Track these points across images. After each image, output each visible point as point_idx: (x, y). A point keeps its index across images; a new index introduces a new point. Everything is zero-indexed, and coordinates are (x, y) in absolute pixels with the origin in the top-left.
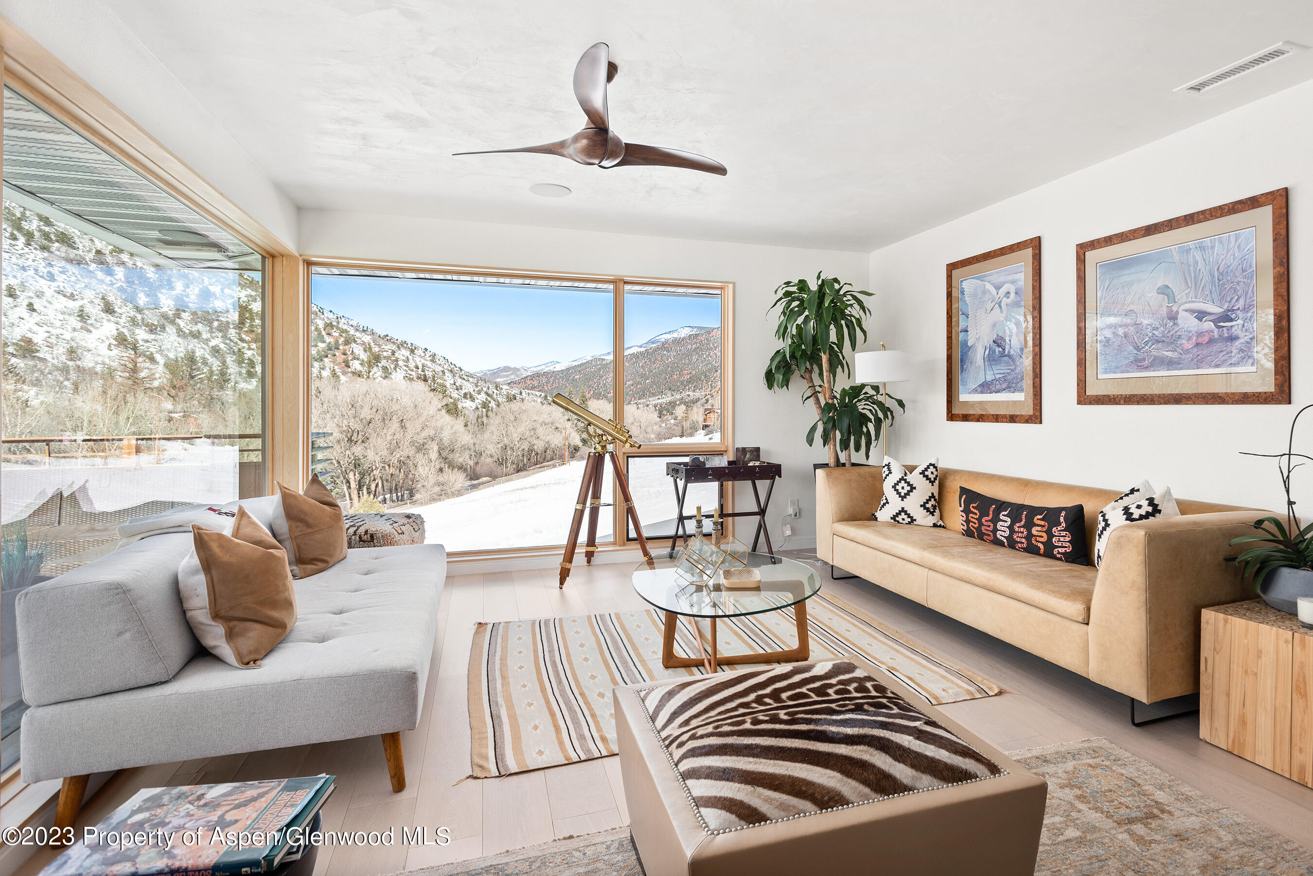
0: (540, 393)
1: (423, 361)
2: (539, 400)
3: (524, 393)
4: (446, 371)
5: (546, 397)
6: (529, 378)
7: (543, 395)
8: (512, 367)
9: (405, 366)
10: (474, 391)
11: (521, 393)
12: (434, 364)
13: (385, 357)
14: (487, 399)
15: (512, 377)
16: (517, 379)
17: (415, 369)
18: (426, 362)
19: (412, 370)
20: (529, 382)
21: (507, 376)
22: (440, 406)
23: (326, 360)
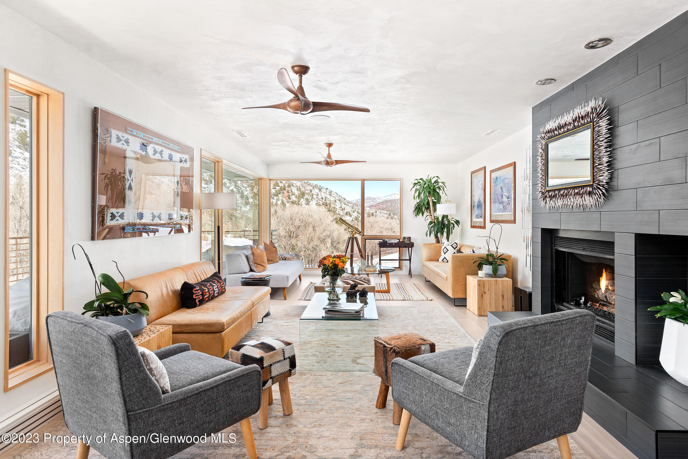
0: (387, 212)
1: (325, 195)
2: (386, 216)
3: (378, 212)
4: (337, 200)
5: (390, 214)
6: (381, 203)
7: (388, 213)
8: (372, 197)
9: (317, 198)
10: (351, 211)
11: (376, 212)
12: (331, 197)
13: (307, 193)
14: (358, 215)
15: (372, 203)
16: (374, 204)
17: (321, 200)
18: (327, 196)
19: (320, 200)
20: (381, 206)
21: (369, 202)
22: (332, 219)
23: (280, 195)
